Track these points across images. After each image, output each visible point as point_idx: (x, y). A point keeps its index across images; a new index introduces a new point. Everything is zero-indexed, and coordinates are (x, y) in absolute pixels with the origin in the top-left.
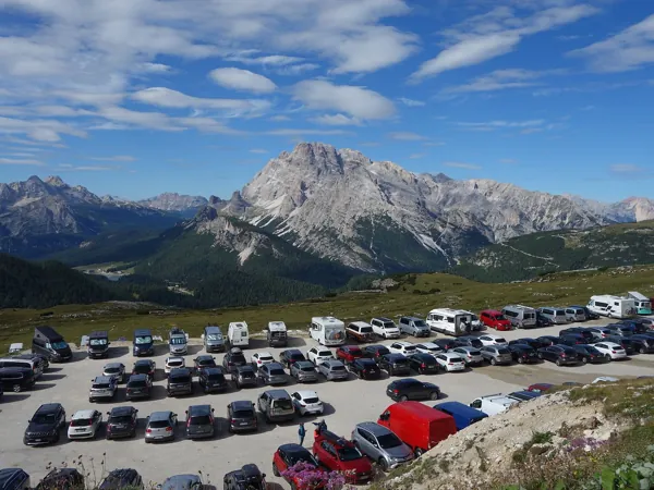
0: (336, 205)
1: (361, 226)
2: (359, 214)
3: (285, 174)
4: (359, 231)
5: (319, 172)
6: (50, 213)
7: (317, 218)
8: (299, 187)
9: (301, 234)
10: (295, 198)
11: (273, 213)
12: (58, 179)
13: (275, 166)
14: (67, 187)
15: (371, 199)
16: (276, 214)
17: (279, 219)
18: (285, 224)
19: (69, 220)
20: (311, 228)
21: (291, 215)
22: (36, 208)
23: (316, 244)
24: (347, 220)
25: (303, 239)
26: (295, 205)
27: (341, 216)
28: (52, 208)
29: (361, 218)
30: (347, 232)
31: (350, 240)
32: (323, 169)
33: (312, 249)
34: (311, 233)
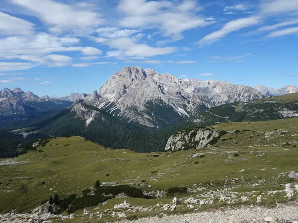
0: (138, 95)
1: (148, 105)
2: (148, 99)
3: (118, 81)
4: (147, 107)
5: (133, 80)
6: (12, 105)
7: (129, 102)
8: (123, 88)
9: (122, 110)
10: (121, 93)
11: (111, 100)
12: (19, 89)
13: (114, 78)
14: (23, 93)
15: (154, 91)
16: (112, 101)
17: (113, 103)
18: (116, 105)
19: (21, 107)
20: (126, 107)
21: (119, 101)
22: (5, 103)
23: (128, 114)
24: (142, 102)
25: (122, 112)
26: (121, 96)
27: (140, 100)
28: (13, 103)
29: (148, 101)
30: (142, 108)
31: (143, 111)
32: (135, 78)
33: (126, 117)
34: (126, 109)
